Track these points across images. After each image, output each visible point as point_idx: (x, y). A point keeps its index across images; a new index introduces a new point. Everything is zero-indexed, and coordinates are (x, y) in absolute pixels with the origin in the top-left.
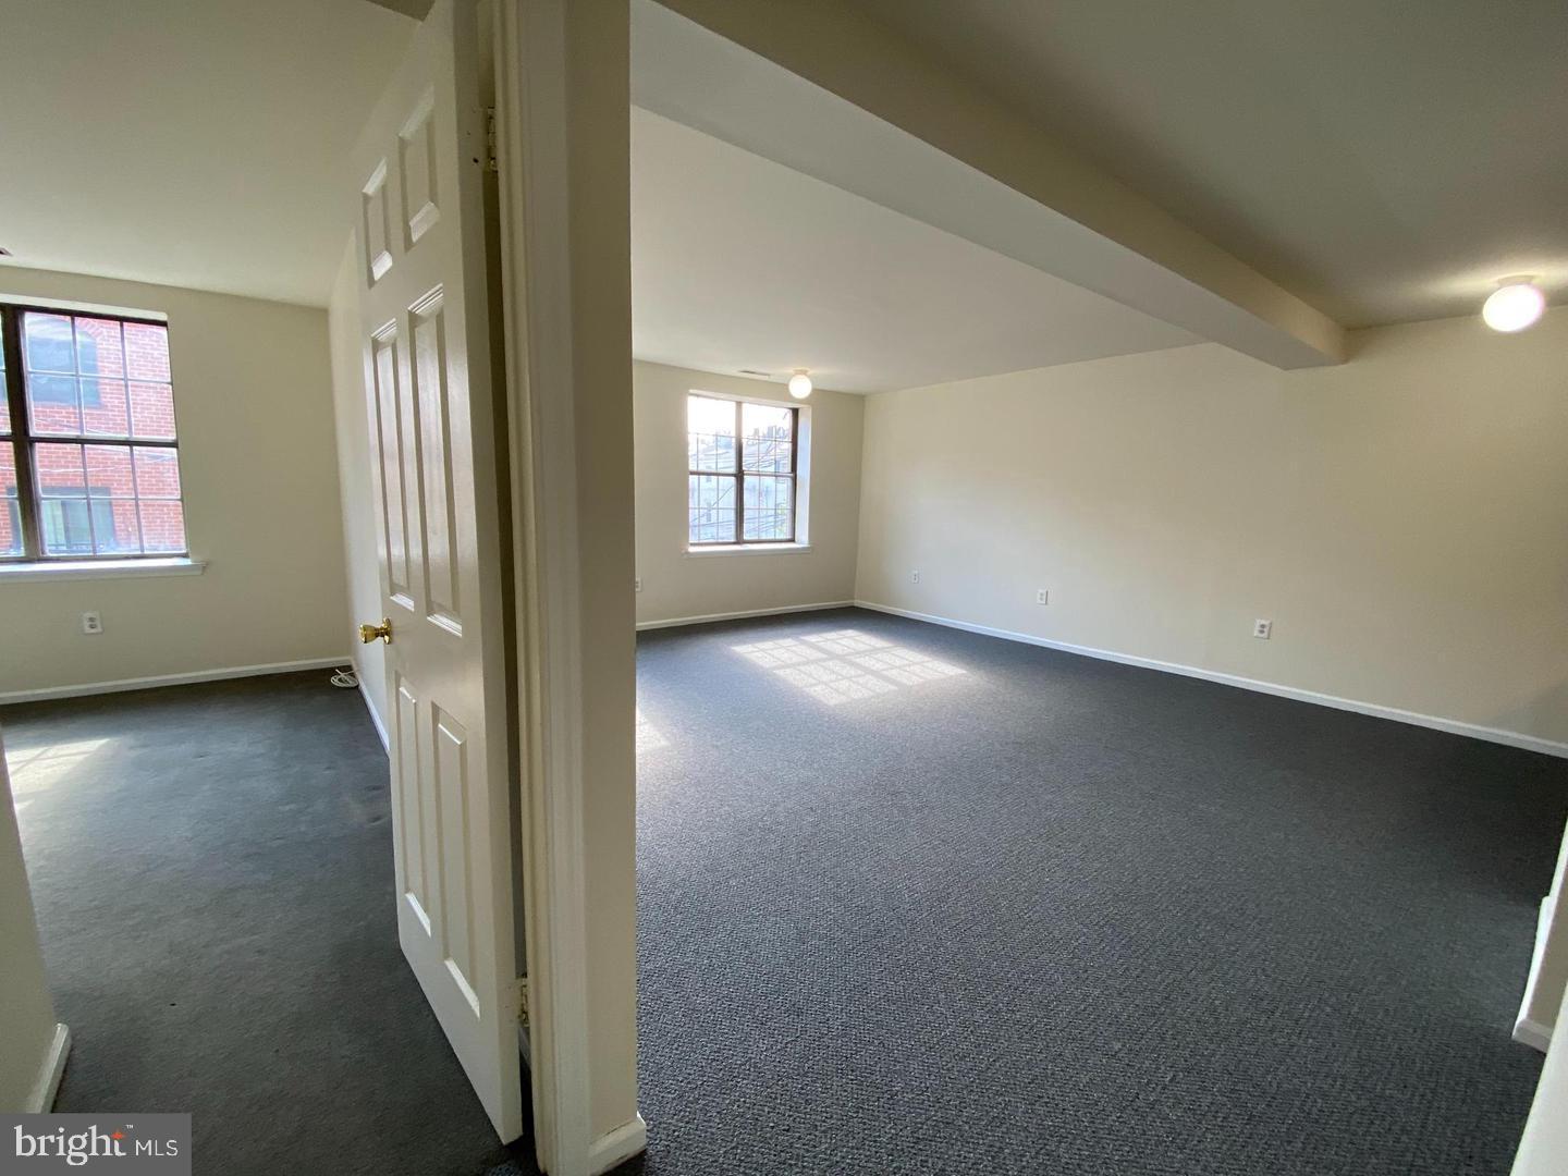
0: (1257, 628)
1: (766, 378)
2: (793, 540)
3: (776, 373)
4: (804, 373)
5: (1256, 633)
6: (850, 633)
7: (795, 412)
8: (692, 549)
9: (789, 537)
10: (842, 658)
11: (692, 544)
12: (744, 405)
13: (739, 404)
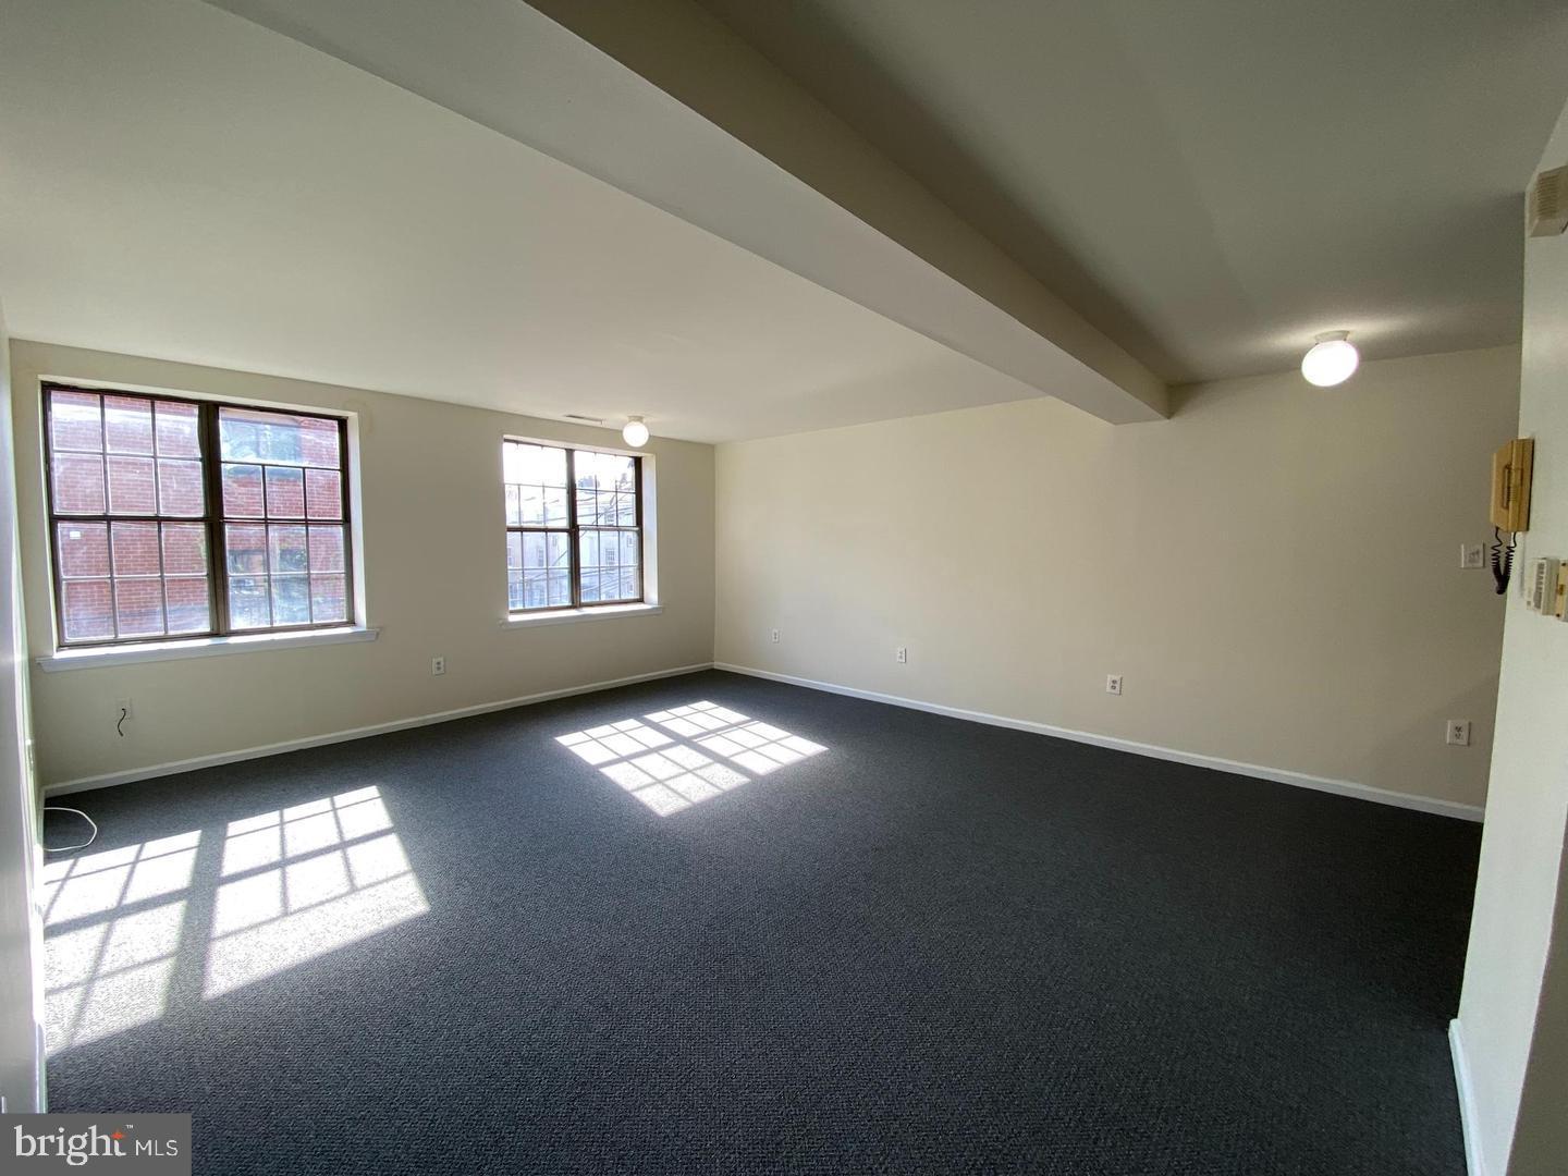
0: (1109, 684)
1: (598, 424)
2: (641, 600)
3: (610, 419)
4: (640, 419)
5: (1108, 689)
6: (705, 705)
7: (638, 462)
8: (512, 618)
9: (638, 597)
10: (687, 742)
11: (512, 612)
12: (576, 454)
13: (570, 452)
